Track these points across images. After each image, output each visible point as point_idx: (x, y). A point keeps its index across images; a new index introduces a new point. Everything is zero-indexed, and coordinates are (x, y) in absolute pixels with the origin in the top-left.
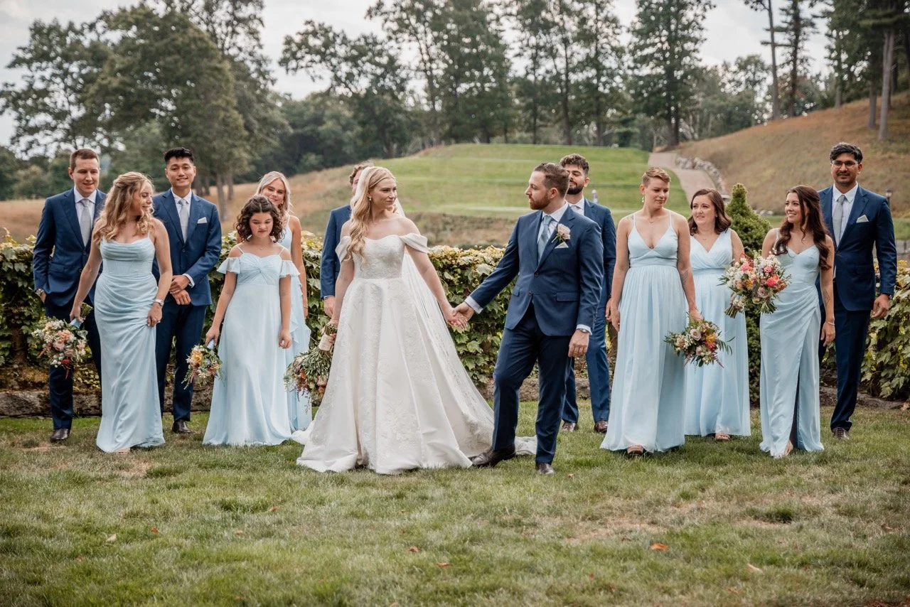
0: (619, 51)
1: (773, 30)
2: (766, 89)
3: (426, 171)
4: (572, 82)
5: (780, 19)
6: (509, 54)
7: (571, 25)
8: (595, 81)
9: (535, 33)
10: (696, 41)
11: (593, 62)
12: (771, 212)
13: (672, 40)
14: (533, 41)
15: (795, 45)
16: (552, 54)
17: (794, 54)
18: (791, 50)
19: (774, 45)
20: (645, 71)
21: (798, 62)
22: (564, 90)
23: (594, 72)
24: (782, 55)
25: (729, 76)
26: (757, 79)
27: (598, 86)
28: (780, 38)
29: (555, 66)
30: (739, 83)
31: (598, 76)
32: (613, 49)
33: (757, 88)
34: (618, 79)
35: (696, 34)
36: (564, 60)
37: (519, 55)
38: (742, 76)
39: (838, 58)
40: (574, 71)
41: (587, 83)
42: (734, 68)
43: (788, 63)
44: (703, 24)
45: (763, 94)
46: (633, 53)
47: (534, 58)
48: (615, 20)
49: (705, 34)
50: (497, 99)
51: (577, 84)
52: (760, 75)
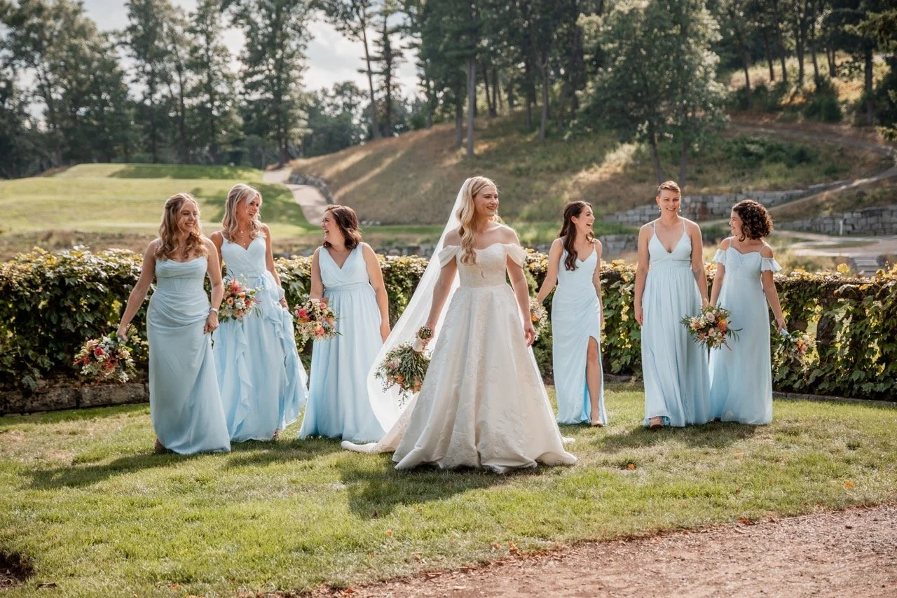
0: (229, 78)
1: (369, 59)
2: (361, 111)
3: (53, 191)
4: (187, 106)
5: (374, 50)
6: (126, 80)
7: (184, 53)
8: (209, 105)
9: (150, 61)
10: (300, 69)
11: (207, 88)
12: (378, 223)
13: (280, 65)
14: (148, 68)
15: (387, 73)
16: (167, 80)
17: (387, 81)
18: (384, 77)
19: (370, 73)
20: (255, 96)
21: (391, 88)
22: (180, 114)
23: (206, 97)
24: (378, 81)
25: (328, 100)
26: (353, 103)
27: (211, 110)
28: (375, 66)
29: (171, 91)
30: (337, 107)
31: (212, 101)
32: (225, 76)
33: (353, 111)
34: (229, 103)
35: (300, 62)
36: (179, 87)
37: (136, 81)
38: (339, 101)
39: (427, 86)
40: (189, 96)
41: (201, 107)
42: (332, 93)
43: (382, 88)
44: (305, 53)
45: (359, 116)
46: (243, 79)
47: (151, 83)
48: (224, 49)
49: (307, 63)
50: (118, 121)
51: (192, 108)
52: (355, 99)
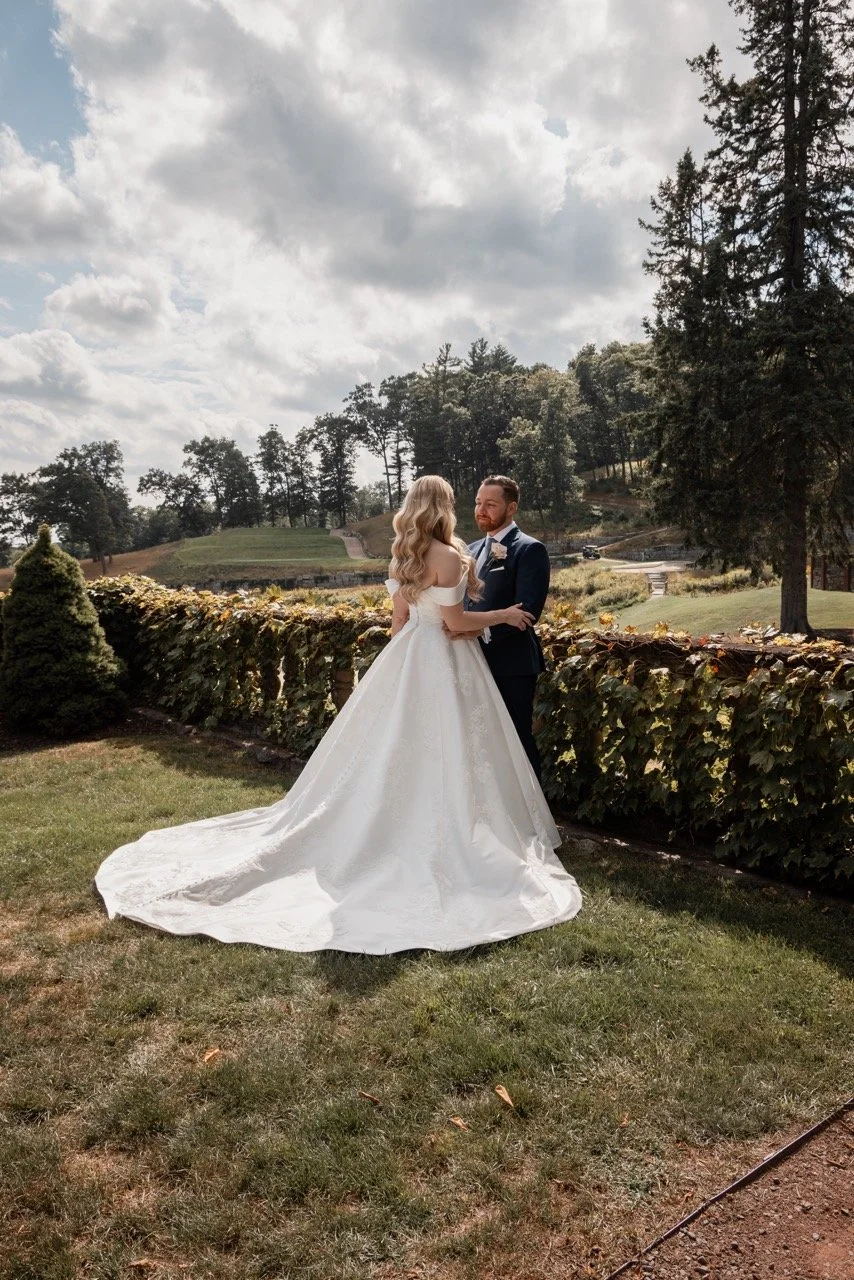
0: (313, 479)
1: (387, 467)
4: (291, 495)
5: (390, 462)
6: (258, 482)
7: (289, 466)
8: (303, 495)
9: (271, 471)
10: (351, 473)
11: (301, 485)
13: (340, 472)
14: (270, 475)
15: (399, 474)
16: (280, 480)
17: (399, 479)
18: (396, 477)
19: (388, 474)
20: (327, 489)
21: (401, 483)
22: (288, 499)
23: (302, 490)
24: (393, 479)
25: (372, 491)
27: (305, 497)
28: (391, 471)
29: (282, 488)
30: (377, 495)
31: (304, 492)
32: (311, 478)
34: (314, 493)
35: (351, 470)
36: (287, 484)
37: (263, 482)
38: (377, 492)
40: (292, 489)
41: (299, 496)
42: (373, 487)
43: (396, 483)
44: (354, 465)
46: (320, 479)
47: (270, 484)
48: (310, 464)
49: (355, 469)
50: (255, 505)
51: (294, 496)
